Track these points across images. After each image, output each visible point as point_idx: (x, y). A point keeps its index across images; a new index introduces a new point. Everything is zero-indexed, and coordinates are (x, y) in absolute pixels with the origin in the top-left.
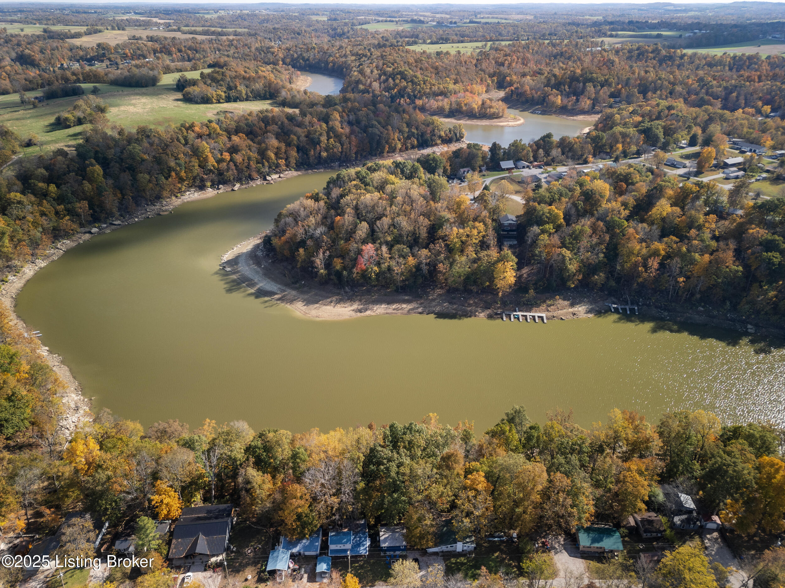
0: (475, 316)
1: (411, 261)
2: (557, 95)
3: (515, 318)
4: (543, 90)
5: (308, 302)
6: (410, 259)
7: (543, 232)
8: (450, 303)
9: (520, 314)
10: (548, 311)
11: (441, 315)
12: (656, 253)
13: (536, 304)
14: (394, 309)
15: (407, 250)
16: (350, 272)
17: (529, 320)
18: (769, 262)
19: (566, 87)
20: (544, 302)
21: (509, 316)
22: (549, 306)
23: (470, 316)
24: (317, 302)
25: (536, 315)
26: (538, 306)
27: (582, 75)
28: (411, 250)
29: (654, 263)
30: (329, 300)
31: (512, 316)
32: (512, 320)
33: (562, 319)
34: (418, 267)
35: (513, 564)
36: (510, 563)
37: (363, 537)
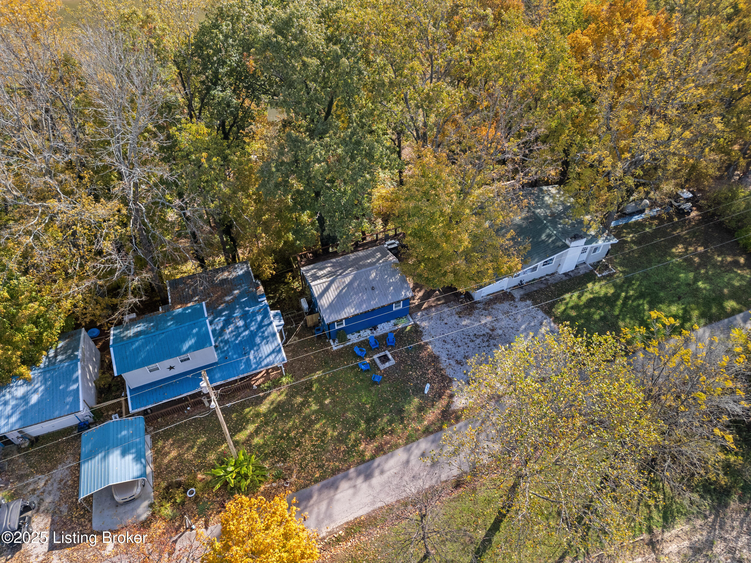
35: (742, 260)
36: (729, 259)
37: (254, 314)
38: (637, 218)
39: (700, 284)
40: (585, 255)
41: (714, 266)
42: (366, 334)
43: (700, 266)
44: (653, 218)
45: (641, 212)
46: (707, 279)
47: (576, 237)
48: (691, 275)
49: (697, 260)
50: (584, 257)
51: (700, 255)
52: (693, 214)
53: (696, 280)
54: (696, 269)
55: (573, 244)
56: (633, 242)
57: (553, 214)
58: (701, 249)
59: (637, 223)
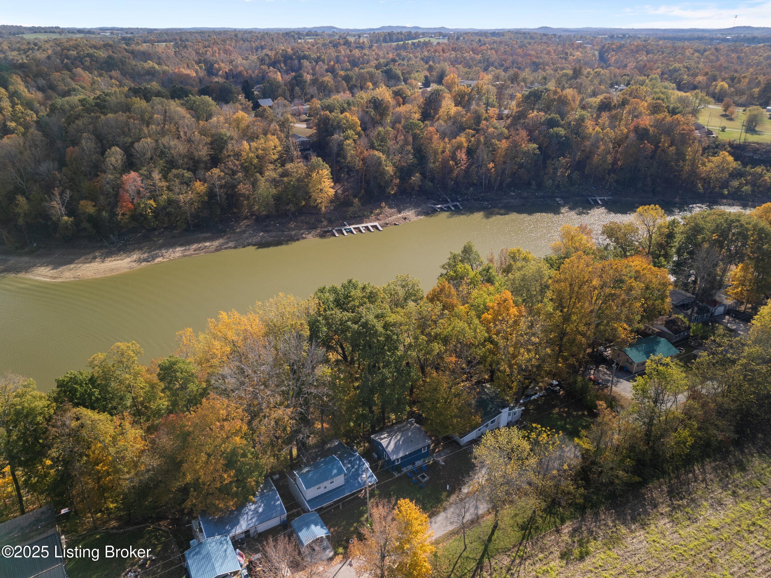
0: (304, 238)
1: (200, 187)
2: (276, 72)
3: (347, 232)
4: (260, 69)
5: (56, 265)
6: (198, 183)
7: (347, 138)
8: (265, 231)
9: (352, 227)
10: (378, 219)
11: (261, 245)
12: (459, 147)
13: (364, 215)
14: (195, 251)
15: (188, 175)
16: (113, 214)
17: (364, 231)
18: (557, 135)
19: (282, 65)
20: (372, 213)
21: (340, 232)
22: (378, 214)
23: (298, 240)
24: (71, 262)
25: (369, 225)
26: (368, 217)
27: (294, 54)
28: (195, 174)
29: (462, 155)
30: (91, 256)
31: (344, 232)
32: (346, 234)
33: (395, 224)
34: (211, 194)
35: (586, 413)
36: (580, 413)
37: (355, 460)
38: (533, 398)
39: (568, 426)
40: (510, 417)
41: (573, 417)
42: (410, 467)
43: (567, 417)
44: (542, 396)
45: (536, 394)
46: (571, 424)
47: (504, 407)
48: (563, 422)
49: (565, 415)
50: (510, 418)
51: (566, 412)
52: (561, 393)
53: (565, 424)
54: (565, 420)
55: (503, 411)
56: (533, 409)
57: (491, 398)
58: (566, 409)
59: (534, 399)
